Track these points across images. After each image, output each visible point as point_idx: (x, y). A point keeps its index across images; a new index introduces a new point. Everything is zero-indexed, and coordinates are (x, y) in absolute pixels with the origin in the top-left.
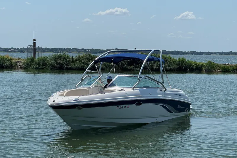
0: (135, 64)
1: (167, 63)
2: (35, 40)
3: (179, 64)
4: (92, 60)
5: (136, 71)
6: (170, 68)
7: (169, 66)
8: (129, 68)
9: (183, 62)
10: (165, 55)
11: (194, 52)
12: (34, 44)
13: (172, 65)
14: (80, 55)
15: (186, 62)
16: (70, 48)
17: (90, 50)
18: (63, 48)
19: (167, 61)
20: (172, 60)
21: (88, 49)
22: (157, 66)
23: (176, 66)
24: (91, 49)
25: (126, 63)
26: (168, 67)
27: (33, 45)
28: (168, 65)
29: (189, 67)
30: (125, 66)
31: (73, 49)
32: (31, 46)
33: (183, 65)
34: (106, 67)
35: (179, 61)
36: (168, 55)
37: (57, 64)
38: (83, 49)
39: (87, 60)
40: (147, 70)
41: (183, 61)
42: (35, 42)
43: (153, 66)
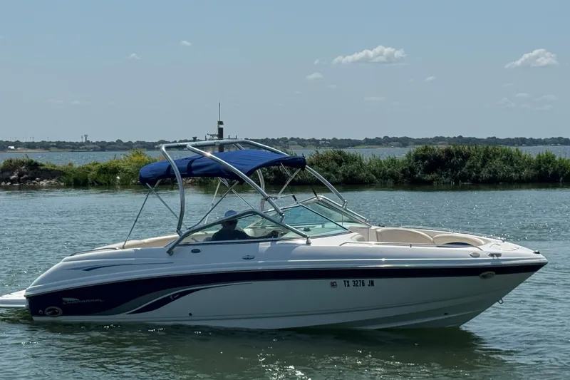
0: (439, 170)
1: (512, 165)
2: (221, 123)
3: (540, 167)
4: (346, 162)
5: (444, 183)
6: (520, 177)
7: (516, 171)
8: (428, 177)
9: (549, 162)
10: (508, 147)
11: (560, 139)
12: (221, 130)
13: (523, 169)
14: (320, 153)
15: (556, 162)
16: (286, 138)
17: (329, 140)
18: (270, 138)
19: (511, 160)
20: (522, 158)
21: (324, 140)
22: (490, 172)
23: (532, 171)
24: (331, 139)
25: (420, 169)
26: (514, 174)
27: (217, 133)
28: (514, 170)
29: (563, 173)
30: (419, 174)
31: (292, 139)
32: (213, 135)
33: (547, 168)
34: (377, 178)
35: (540, 160)
36: (513, 149)
37: (271, 174)
38: (314, 140)
39: (335, 164)
40: (467, 182)
41: (549, 160)
42: (221, 126)
43: (480, 172)
